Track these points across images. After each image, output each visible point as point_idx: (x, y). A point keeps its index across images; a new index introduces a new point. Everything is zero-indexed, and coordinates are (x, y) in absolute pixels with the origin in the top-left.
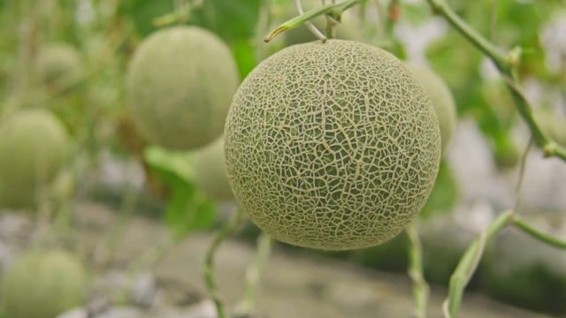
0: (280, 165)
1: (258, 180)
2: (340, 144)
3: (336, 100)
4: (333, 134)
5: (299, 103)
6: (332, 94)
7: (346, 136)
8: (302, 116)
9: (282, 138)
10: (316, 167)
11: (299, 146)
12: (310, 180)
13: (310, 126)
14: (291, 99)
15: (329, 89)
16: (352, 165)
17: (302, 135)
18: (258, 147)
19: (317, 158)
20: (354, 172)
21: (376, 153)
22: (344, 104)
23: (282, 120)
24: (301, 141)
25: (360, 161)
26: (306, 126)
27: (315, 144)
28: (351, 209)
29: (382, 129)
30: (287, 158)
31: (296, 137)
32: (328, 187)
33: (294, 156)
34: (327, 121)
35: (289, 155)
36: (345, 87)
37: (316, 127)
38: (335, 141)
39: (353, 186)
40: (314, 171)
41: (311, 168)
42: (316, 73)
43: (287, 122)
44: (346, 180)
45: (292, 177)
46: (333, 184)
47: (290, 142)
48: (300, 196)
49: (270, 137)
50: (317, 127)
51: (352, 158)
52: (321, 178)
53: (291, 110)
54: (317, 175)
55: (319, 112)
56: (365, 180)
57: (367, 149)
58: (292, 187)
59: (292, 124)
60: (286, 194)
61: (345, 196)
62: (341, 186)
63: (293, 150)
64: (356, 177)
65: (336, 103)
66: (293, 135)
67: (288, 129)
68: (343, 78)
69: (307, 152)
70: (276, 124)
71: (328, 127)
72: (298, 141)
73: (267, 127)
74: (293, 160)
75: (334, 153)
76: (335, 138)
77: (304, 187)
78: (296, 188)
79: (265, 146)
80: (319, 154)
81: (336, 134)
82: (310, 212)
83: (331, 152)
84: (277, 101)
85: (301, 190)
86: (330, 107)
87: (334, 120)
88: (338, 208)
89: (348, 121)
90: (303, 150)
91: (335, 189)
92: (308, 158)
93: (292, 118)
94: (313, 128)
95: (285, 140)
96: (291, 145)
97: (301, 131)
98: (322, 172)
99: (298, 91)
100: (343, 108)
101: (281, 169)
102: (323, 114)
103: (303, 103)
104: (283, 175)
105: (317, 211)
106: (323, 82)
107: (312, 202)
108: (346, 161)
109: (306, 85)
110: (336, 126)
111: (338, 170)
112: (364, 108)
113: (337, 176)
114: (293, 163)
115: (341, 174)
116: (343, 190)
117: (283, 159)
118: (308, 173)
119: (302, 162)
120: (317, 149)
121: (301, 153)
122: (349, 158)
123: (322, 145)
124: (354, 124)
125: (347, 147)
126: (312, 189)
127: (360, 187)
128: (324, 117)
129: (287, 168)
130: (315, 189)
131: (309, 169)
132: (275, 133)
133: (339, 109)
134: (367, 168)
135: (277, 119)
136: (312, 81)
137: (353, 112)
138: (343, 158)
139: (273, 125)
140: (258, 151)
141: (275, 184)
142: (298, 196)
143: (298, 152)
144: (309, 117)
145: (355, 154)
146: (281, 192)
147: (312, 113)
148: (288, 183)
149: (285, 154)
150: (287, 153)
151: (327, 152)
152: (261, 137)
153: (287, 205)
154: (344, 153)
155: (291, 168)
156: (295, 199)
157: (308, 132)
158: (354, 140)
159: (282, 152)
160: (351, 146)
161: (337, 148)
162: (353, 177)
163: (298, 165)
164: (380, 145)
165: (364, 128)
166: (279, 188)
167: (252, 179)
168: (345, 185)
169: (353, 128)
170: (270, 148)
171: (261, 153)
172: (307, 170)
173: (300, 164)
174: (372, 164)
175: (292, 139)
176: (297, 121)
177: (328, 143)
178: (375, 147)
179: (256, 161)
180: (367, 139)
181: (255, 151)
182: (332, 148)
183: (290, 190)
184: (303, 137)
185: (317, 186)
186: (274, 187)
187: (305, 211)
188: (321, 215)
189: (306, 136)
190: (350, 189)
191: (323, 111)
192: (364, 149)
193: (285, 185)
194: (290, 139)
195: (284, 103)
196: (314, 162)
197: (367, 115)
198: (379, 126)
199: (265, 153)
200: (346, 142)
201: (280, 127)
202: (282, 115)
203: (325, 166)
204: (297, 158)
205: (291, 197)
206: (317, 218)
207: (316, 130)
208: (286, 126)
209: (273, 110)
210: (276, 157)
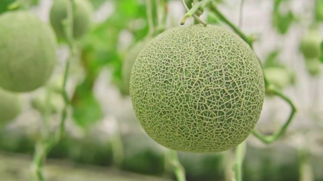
0: (197, 103)
1: (178, 113)
2: (234, 89)
3: (229, 62)
4: (229, 83)
5: (207, 64)
6: (226, 58)
7: (237, 84)
8: (210, 72)
9: (199, 86)
10: (220, 103)
11: (210, 90)
12: (216, 112)
13: (216, 78)
14: (201, 61)
15: (224, 55)
16: (240, 102)
17: (212, 84)
18: (179, 92)
19: (221, 98)
20: (240, 106)
21: (250, 94)
22: (233, 65)
23: (198, 74)
24: (212, 88)
25: (243, 99)
26: (214, 78)
27: (220, 89)
28: (234, 129)
29: (253, 79)
30: (202, 98)
31: (208, 85)
32: (225, 115)
33: (207, 97)
34: (226, 75)
35: (203, 97)
36: (232, 54)
37: (219, 79)
38: (231, 87)
39: (239, 115)
40: (218, 106)
41: (217, 104)
42: (213, 45)
43: (201, 76)
44: (235, 111)
45: (205, 110)
46: (228, 114)
47: (204, 88)
48: (209, 122)
49: (190, 85)
50: (221, 79)
51: (240, 97)
52: (222, 110)
53: (203, 68)
54: (220, 108)
55: (221, 69)
56: (245, 110)
57: (247, 92)
58: (204, 116)
59: (205, 77)
60: (199, 121)
61: (234, 121)
62: (232, 115)
63: (206, 93)
64: (241, 109)
65: (229, 64)
66: (206, 84)
67: (202, 80)
68: (229, 48)
69: (215, 94)
70: (193, 77)
71: (227, 79)
72: (210, 88)
73: (187, 79)
74: (206, 100)
75: (230, 95)
76: (231, 85)
77: (211, 116)
78: (207, 117)
79: (186, 91)
80: (222, 95)
81: (231, 83)
82: (212, 132)
83: (229, 94)
84: (191, 62)
85: (210, 118)
86: (226, 66)
87: (229, 74)
88: (228, 128)
89: (237, 75)
90: (213, 93)
91: (229, 117)
92: (215, 98)
93: (204, 73)
94: (218, 79)
95: (201, 87)
96: (205, 90)
97: (211, 81)
98: (223, 107)
99: (205, 56)
100: (233, 67)
101: (197, 105)
102: (223, 71)
103: (210, 64)
104: (199, 109)
105: (216, 130)
106: (219, 51)
107: (215, 125)
108: (237, 99)
109: (209, 53)
110: (231, 78)
111: (232, 105)
112: (243, 67)
113: (231, 109)
114: (206, 102)
115: (233, 107)
116: (233, 117)
117: (199, 99)
118: (215, 107)
119: (212, 101)
120: (221, 92)
121: (212, 95)
122: (238, 98)
123: (224, 90)
124: (240, 76)
125: (237, 91)
126: (216, 117)
127: (242, 115)
128: (224, 72)
129: (202, 104)
130: (218, 117)
131: (216, 105)
132: (193, 83)
133: (231, 68)
134: (246, 103)
135: (194, 74)
136: (212, 50)
137: (238, 70)
138: (235, 98)
139: (191, 78)
140: (180, 94)
141: (192, 116)
142: (207, 122)
143: (209, 94)
144: (215, 72)
145: (241, 95)
146: (196, 120)
147: (216, 70)
148: (202, 114)
149: (200, 96)
150: (202, 95)
151: (226, 94)
152: (182, 85)
153: (198, 128)
154: (236, 95)
155: (205, 105)
156: (205, 123)
157: (215, 82)
158: (240, 87)
159: (199, 95)
160: (239, 90)
161: (232, 91)
162: (239, 109)
163: (209, 102)
164: (252, 89)
165: (245, 79)
166: (195, 117)
167: (173, 112)
168: (235, 114)
169: (240, 79)
170: (190, 92)
171: (182, 96)
172: (214, 105)
173: (210, 102)
174: (249, 101)
175: (205, 87)
176: (208, 75)
177: (227, 88)
178: (250, 91)
179: (178, 101)
180: (247, 85)
181: (178, 95)
182: (229, 91)
183: (202, 118)
184: (212, 85)
185: (219, 115)
186: (190, 117)
187: (209, 131)
188: (218, 133)
189: (214, 85)
190: (237, 116)
191: (222, 69)
192: (245, 92)
193: (200, 115)
194: (204, 86)
195: (197, 64)
196: (219, 100)
197: (245, 71)
198: (251, 78)
199: (186, 95)
200: (237, 88)
201: (197, 79)
202: (196, 71)
203: (225, 103)
204: (209, 98)
205: (202, 122)
206: (215, 135)
207: (220, 80)
208: (200, 78)
209: (189, 68)
210: (194, 98)
